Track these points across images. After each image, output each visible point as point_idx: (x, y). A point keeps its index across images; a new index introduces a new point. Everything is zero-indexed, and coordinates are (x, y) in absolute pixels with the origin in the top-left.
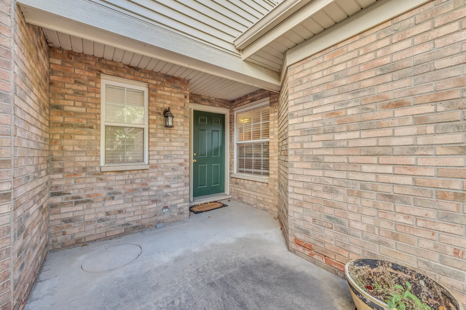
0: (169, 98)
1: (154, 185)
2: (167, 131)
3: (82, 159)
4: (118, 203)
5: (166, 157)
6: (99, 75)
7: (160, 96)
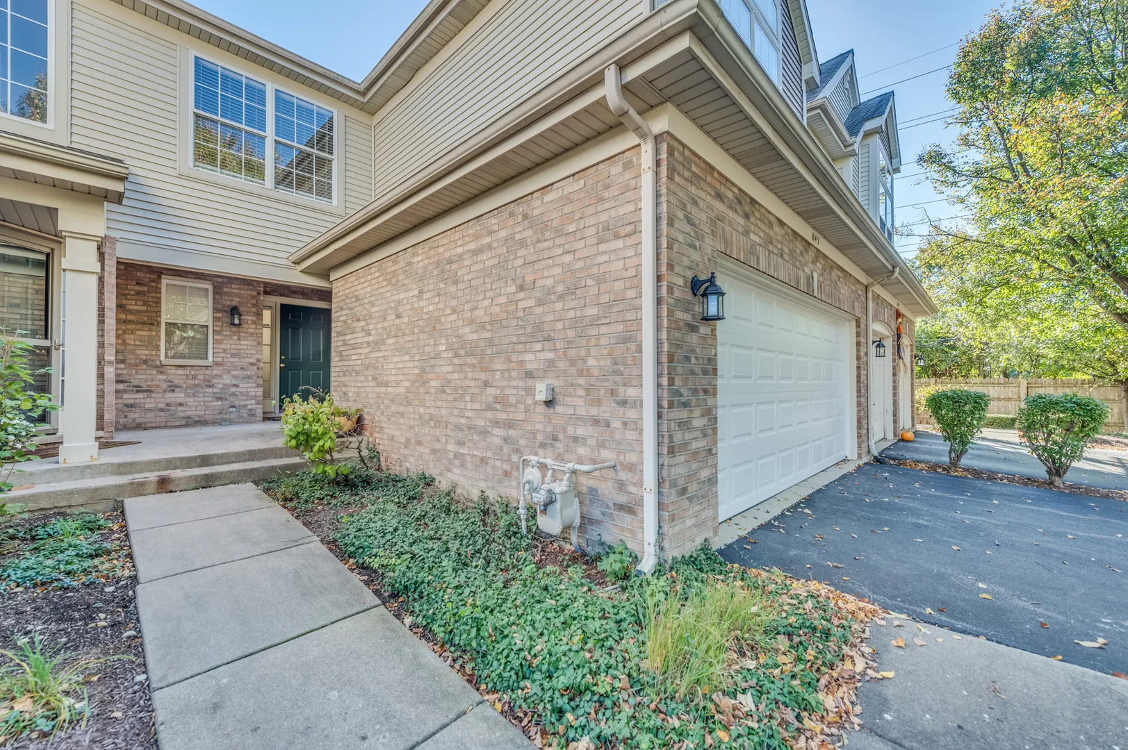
0: (236, 295)
1: (219, 383)
2: (235, 329)
3: (143, 353)
4: (178, 396)
5: (233, 355)
6: (159, 277)
7: (227, 294)
